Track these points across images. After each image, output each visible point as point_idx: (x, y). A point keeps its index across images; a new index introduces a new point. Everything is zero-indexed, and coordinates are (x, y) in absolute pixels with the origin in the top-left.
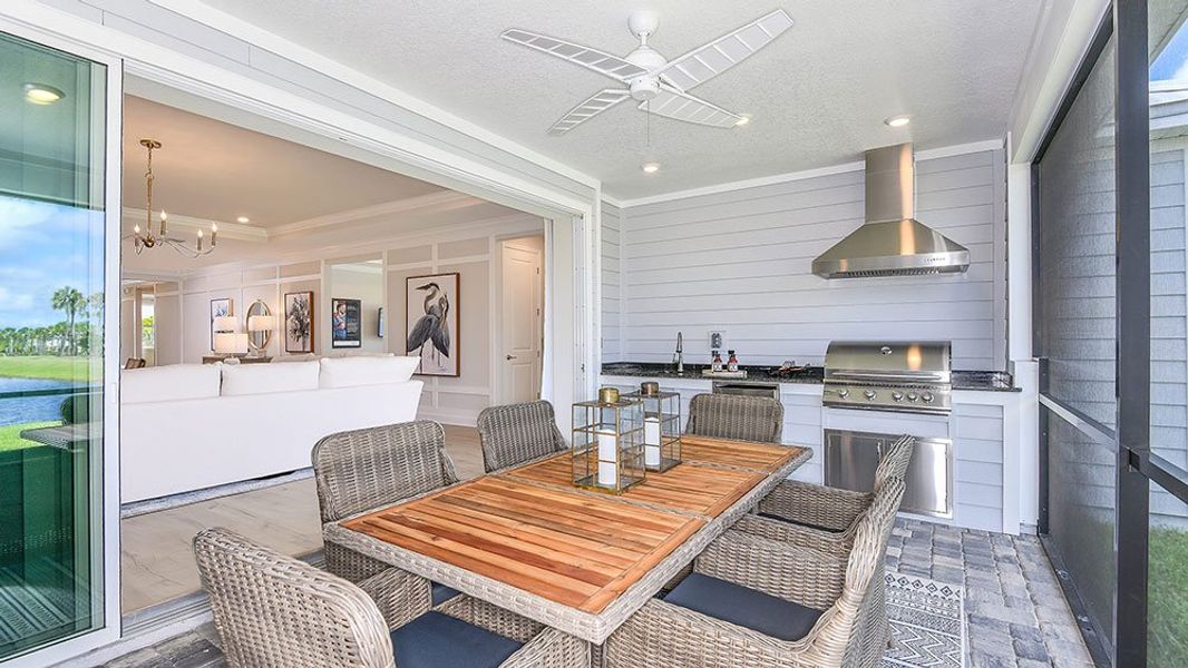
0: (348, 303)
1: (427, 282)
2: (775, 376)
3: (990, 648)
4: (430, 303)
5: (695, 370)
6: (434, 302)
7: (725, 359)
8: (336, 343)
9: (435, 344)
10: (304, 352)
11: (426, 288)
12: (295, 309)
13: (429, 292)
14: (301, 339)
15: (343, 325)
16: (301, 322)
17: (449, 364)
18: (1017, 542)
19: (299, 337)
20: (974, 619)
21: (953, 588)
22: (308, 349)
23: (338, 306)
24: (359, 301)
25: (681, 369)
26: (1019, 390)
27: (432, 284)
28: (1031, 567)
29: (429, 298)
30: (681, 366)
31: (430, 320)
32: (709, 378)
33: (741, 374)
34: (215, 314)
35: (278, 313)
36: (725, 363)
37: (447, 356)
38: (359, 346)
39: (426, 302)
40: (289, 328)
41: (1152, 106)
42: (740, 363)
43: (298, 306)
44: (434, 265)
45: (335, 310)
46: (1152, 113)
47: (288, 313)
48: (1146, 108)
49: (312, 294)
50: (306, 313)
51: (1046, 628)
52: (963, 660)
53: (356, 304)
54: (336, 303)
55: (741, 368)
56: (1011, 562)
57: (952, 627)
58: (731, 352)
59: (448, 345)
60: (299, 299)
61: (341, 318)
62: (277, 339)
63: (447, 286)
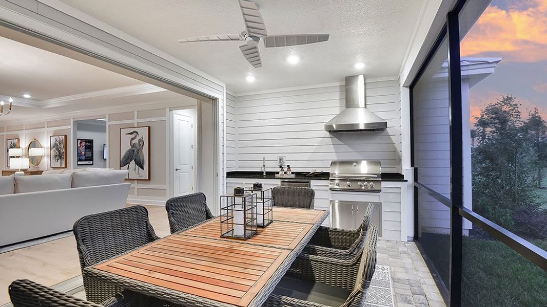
0: (86, 141)
1: (132, 130)
2: (308, 176)
3: (402, 292)
4: (134, 142)
5: (271, 175)
6: (136, 141)
7: (286, 169)
8: (79, 163)
9: (136, 163)
10: (61, 168)
11: (131, 134)
12: (56, 144)
13: (133, 136)
14: (59, 161)
15: (83, 153)
16: (59, 151)
17: (144, 174)
18: (406, 244)
19: (58, 160)
20: (395, 280)
21: (386, 267)
22: (64, 166)
23: (81, 143)
24: (92, 140)
25: (265, 174)
26: (406, 181)
27: (134, 132)
28: (413, 255)
29: (133, 139)
30: (265, 172)
31: (134, 151)
32: (279, 178)
33: (293, 176)
34: (8, 147)
35: (46, 147)
36: (285, 171)
37: (143, 169)
38: (93, 164)
39: (131, 141)
40: (52, 154)
41: (462, 66)
42: (292, 171)
43: (58, 143)
44: (135, 121)
45: (79, 145)
46: (461, 69)
47: (52, 147)
48: (459, 66)
49: (66, 136)
50: (62, 146)
51: (421, 280)
52: (393, 299)
53: (91, 142)
54: (80, 141)
55: (293, 173)
56: (406, 254)
57: (387, 285)
58: (288, 166)
59: (143, 163)
60: (58, 139)
61: (82, 149)
62: (46, 161)
63: (143, 133)
